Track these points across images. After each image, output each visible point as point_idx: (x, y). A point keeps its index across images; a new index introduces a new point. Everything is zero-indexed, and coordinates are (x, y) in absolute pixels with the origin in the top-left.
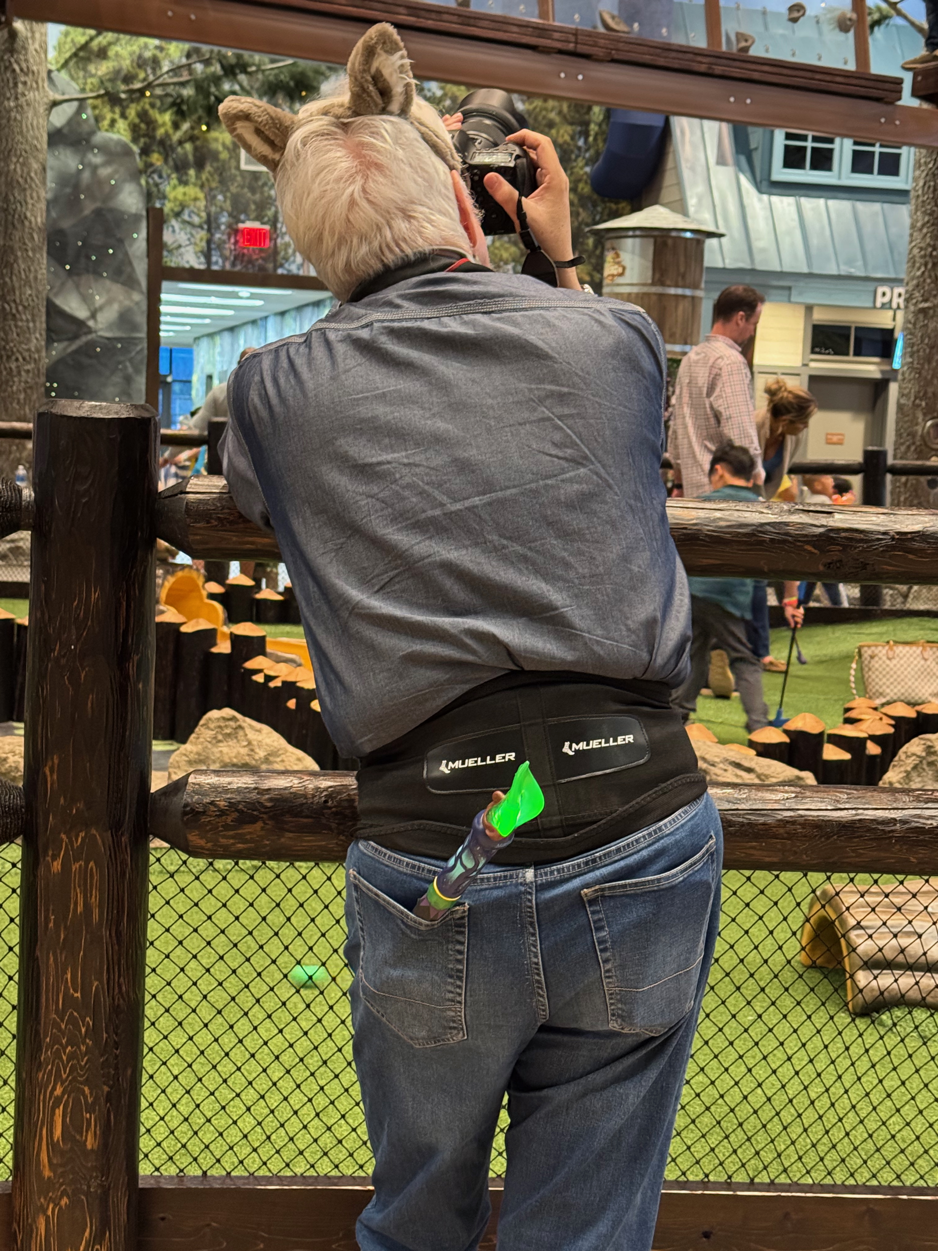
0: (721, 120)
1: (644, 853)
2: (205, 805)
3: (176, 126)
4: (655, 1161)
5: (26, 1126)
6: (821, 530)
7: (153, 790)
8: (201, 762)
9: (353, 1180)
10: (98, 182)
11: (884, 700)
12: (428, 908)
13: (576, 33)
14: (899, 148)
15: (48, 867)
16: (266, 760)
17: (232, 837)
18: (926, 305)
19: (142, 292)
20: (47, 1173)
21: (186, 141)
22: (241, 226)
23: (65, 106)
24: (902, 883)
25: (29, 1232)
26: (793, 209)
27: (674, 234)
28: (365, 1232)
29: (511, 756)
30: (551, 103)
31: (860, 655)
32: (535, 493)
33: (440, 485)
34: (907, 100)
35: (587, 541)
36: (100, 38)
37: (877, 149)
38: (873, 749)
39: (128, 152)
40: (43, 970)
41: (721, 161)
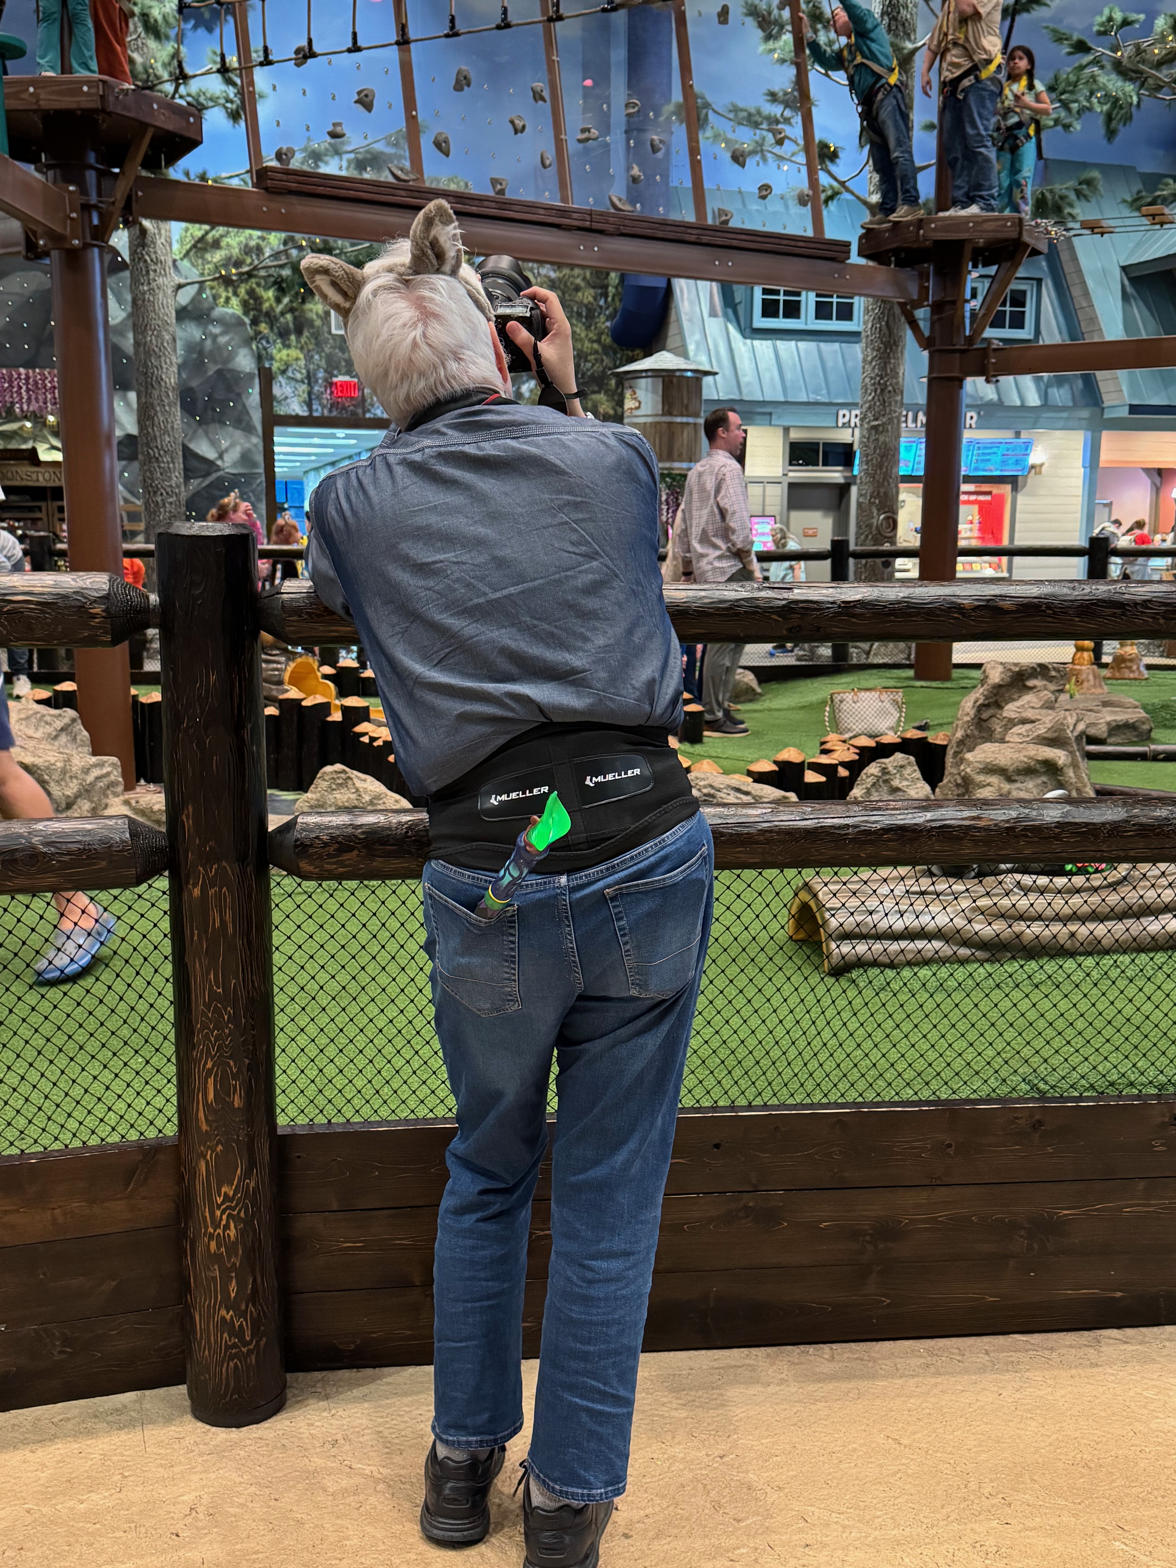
0: (712, 280)
1: (652, 859)
2: (312, 839)
3: (278, 300)
4: (670, 1093)
5: (186, 1093)
6: (784, 602)
7: (270, 830)
8: (321, 806)
9: (445, 1119)
10: (217, 348)
11: (851, 734)
12: (486, 909)
13: (590, 213)
14: (852, 298)
15: (191, 894)
16: (371, 803)
17: (334, 863)
18: (876, 423)
19: (258, 436)
20: (204, 1127)
21: (287, 313)
22: (335, 380)
23: (188, 288)
24: (856, 873)
25: (194, 1173)
26: (771, 350)
27: (678, 374)
28: (453, 1159)
29: (545, 789)
30: (577, 271)
31: (832, 701)
32: (559, 582)
33: (482, 579)
34: (855, 259)
35: (600, 619)
36: (213, 232)
37: (835, 300)
38: (843, 772)
39: (241, 323)
40: (191, 973)
41: (713, 314)
